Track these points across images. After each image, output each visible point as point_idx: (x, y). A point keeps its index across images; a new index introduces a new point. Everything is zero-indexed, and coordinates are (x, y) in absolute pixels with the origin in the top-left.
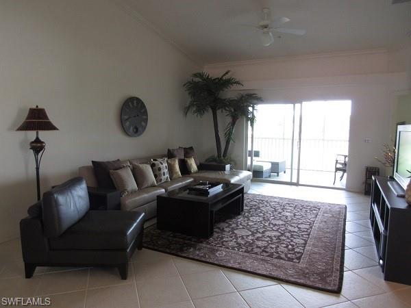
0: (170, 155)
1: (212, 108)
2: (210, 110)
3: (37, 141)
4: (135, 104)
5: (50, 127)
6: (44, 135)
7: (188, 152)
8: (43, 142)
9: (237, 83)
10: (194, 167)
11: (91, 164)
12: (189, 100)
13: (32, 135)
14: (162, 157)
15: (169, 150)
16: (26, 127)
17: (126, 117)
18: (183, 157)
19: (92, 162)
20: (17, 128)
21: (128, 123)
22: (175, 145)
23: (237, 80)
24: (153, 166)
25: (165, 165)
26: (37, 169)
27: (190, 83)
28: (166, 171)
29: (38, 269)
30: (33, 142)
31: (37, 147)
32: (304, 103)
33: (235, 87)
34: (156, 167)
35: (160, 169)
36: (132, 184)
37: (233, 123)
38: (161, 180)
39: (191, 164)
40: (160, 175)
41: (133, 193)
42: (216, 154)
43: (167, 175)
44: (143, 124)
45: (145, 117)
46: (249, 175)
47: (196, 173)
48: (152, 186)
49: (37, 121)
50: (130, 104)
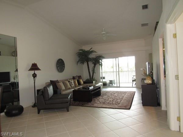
0: (74, 78)
2: (86, 62)
3: (34, 74)
4: (61, 61)
5: (38, 69)
6: (37, 72)
7: (80, 77)
8: (36, 74)
9: (95, 52)
10: (82, 83)
11: (50, 82)
12: (78, 59)
13: (32, 72)
14: (71, 79)
15: (73, 77)
16: (31, 69)
17: (58, 66)
18: (78, 79)
19: (50, 81)
20: (28, 70)
21: (59, 68)
22: (75, 75)
24: (69, 82)
25: (73, 81)
26: (34, 83)
27: (78, 53)
28: (73, 83)
29: (41, 111)
30: (33, 74)
31: (35, 76)
32: (119, 58)
34: (70, 82)
35: (71, 83)
36: (63, 88)
37: (94, 67)
38: (72, 86)
39: (81, 81)
40: (72, 85)
41: (64, 90)
42: (89, 78)
43: (74, 85)
44: (63, 68)
46: (102, 84)
48: (69, 89)
49: (34, 67)
50: (59, 61)
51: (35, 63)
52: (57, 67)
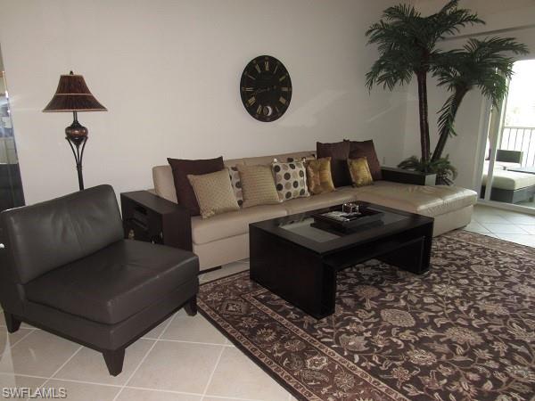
1: (417, 73)
2: (414, 77)
4: (267, 68)
5: (91, 104)
6: (85, 118)
8: (84, 128)
9: (473, 19)
12: (374, 53)
13: (66, 118)
21: (252, 100)
23: (470, 14)
30: (69, 128)
33: (469, 29)
37: (456, 101)
44: (282, 100)
45: (285, 89)
49: (73, 94)
50: (257, 67)
51: (75, 73)
52: (245, 97)
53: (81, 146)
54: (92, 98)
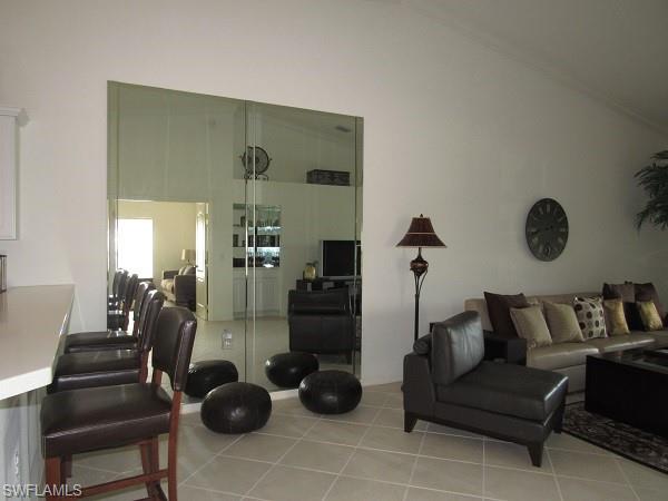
0: (609, 293)
3: (420, 259)
4: (548, 210)
5: (434, 241)
6: (428, 253)
7: (644, 291)
8: (426, 262)
10: (655, 318)
11: (483, 297)
12: (645, 199)
13: (412, 253)
14: (593, 296)
15: (606, 285)
16: (408, 241)
17: (534, 230)
18: (632, 300)
19: (485, 293)
20: (398, 242)
21: (535, 240)
22: (616, 280)
24: (578, 308)
25: (599, 309)
26: (417, 296)
27: (649, 170)
28: (601, 319)
30: (413, 261)
31: (419, 267)
34: (584, 312)
35: (589, 315)
36: (543, 334)
38: (591, 333)
39: (649, 313)
40: (590, 324)
41: (544, 346)
43: (602, 327)
44: (560, 240)
45: (563, 230)
47: (659, 330)
48: (577, 341)
49: (421, 233)
50: (540, 209)
52: (529, 236)
53: (421, 277)
54: (435, 236)
